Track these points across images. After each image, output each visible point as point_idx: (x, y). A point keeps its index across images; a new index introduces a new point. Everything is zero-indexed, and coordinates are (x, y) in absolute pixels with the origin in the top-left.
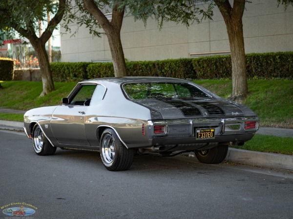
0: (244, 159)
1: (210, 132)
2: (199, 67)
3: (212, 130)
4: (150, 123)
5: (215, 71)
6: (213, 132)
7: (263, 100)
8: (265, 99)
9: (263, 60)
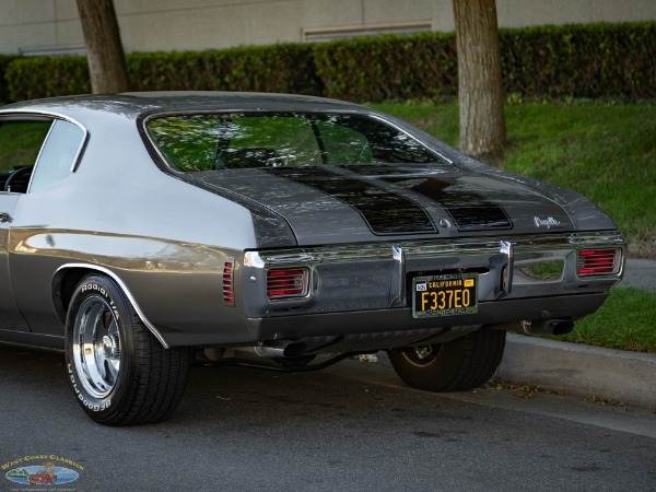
0: (556, 375)
1: (462, 288)
2: (333, 69)
3: (469, 283)
4: (254, 260)
5: (379, 81)
6: (472, 290)
7: (558, 165)
8: (563, 162)
9: (524, 46)
